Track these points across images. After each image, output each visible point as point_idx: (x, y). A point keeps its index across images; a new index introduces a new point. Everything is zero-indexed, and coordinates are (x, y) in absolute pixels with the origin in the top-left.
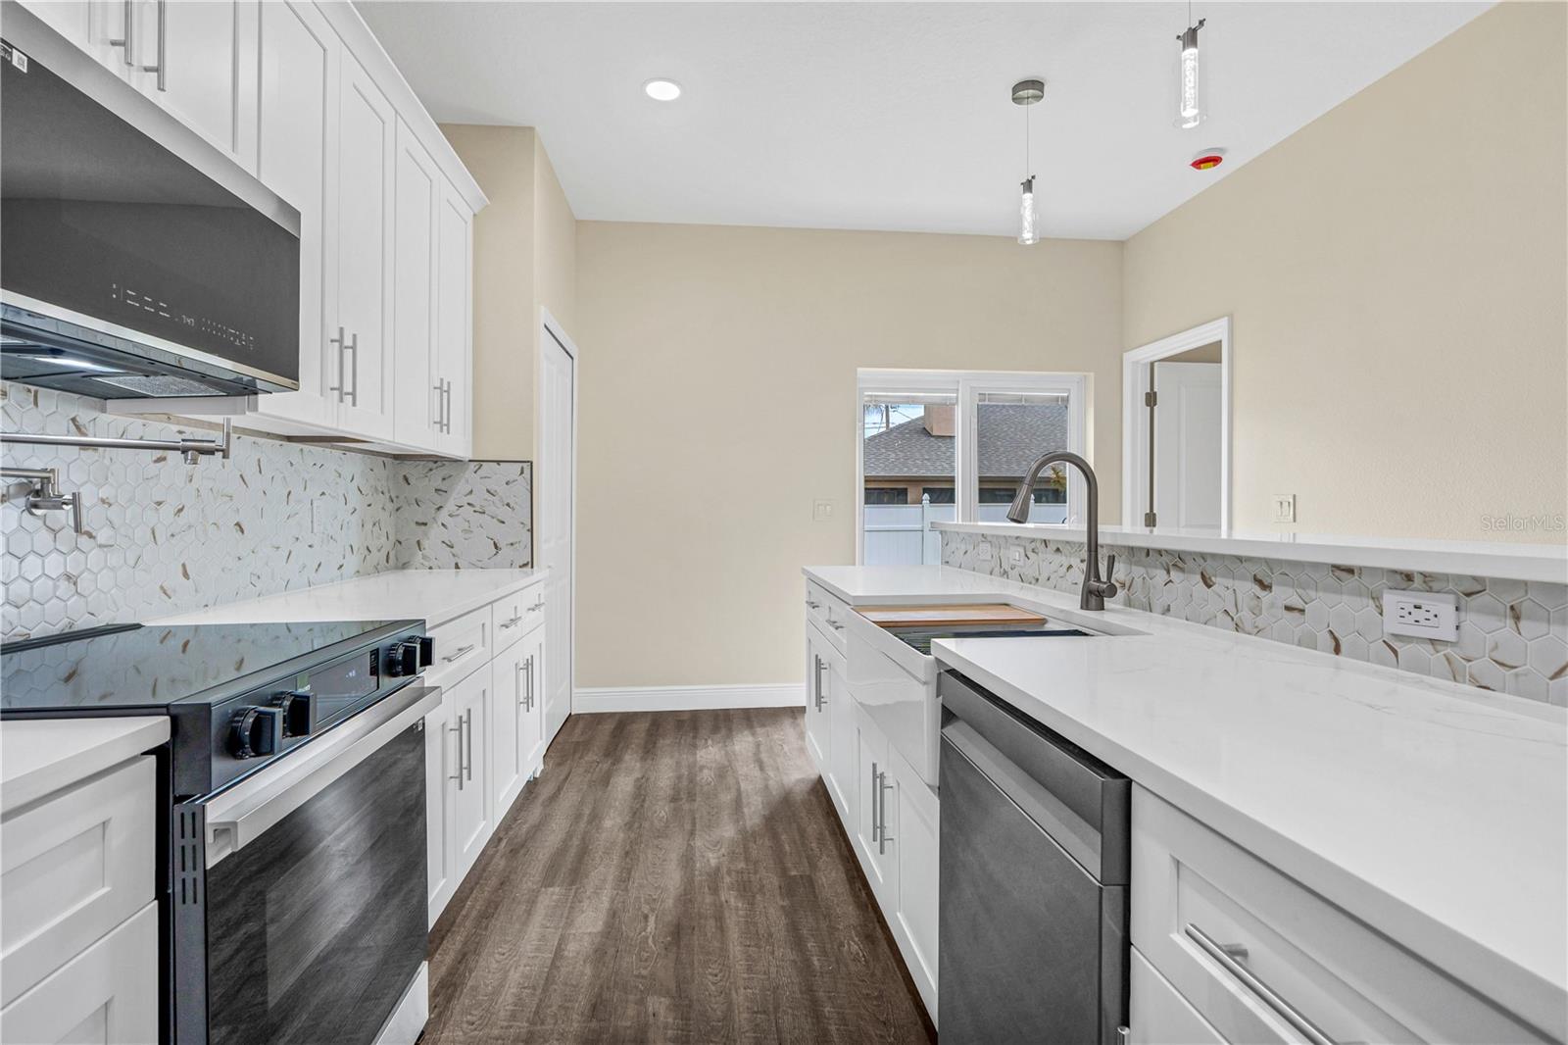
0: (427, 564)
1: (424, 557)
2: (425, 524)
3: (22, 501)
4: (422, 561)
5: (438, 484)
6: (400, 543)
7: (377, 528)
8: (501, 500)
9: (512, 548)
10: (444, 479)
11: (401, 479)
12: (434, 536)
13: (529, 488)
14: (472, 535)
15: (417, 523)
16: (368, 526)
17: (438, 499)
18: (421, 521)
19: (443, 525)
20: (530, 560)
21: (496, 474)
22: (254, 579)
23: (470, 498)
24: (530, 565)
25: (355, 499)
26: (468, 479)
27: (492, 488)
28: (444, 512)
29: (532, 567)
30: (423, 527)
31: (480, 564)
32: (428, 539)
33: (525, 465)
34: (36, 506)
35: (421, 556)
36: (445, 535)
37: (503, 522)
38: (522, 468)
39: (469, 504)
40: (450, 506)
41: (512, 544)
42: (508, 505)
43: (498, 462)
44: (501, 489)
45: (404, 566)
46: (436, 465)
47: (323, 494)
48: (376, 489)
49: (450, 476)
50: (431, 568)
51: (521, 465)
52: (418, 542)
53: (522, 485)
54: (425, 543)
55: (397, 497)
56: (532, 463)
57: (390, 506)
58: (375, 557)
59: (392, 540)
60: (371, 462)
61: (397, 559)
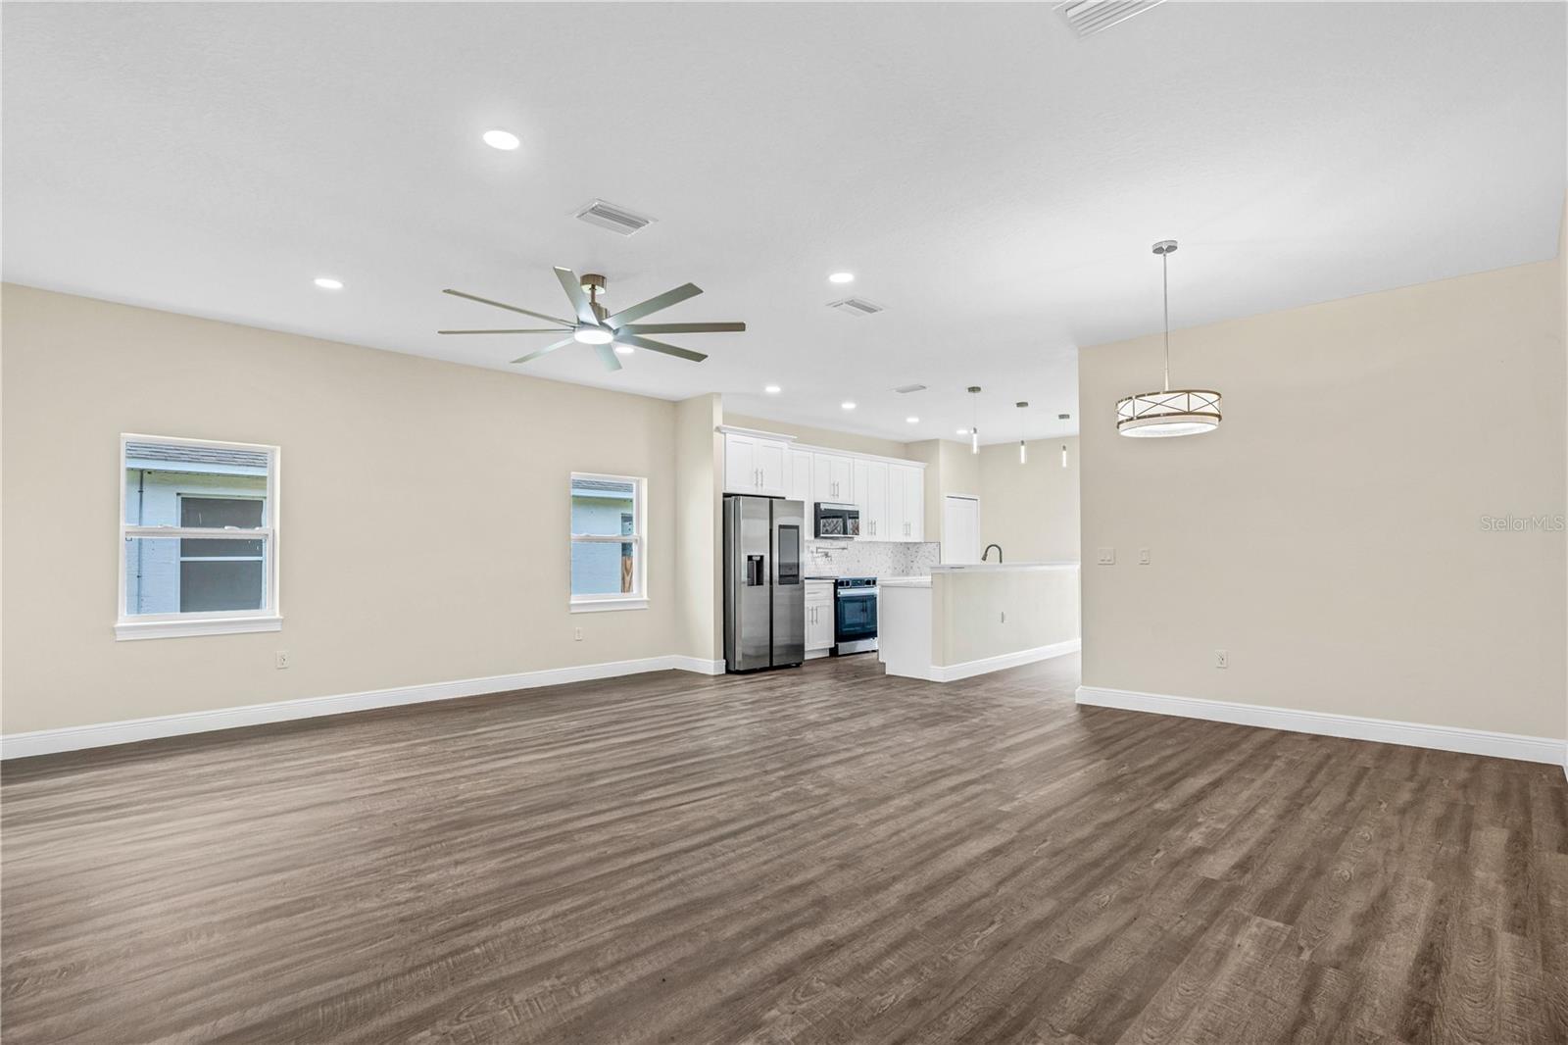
1: (913, 571)
5: (916, 549)
13: (939, 550)
16: (895, 562)
17: (916, 554)
21: (930, 546)
23: (924, 554)
25: (890, 555)
26: (924, 548)
40: (919, 556)
43: (932, 542)
44: (932, 550)
47: (880, 553)
48: (898, 552)
49: (919, 547)
56: (939, 543)
57: (904, 556)
58: (898, 570)
59: (905, 566)
60: (896, 545)
61: (906, 571)
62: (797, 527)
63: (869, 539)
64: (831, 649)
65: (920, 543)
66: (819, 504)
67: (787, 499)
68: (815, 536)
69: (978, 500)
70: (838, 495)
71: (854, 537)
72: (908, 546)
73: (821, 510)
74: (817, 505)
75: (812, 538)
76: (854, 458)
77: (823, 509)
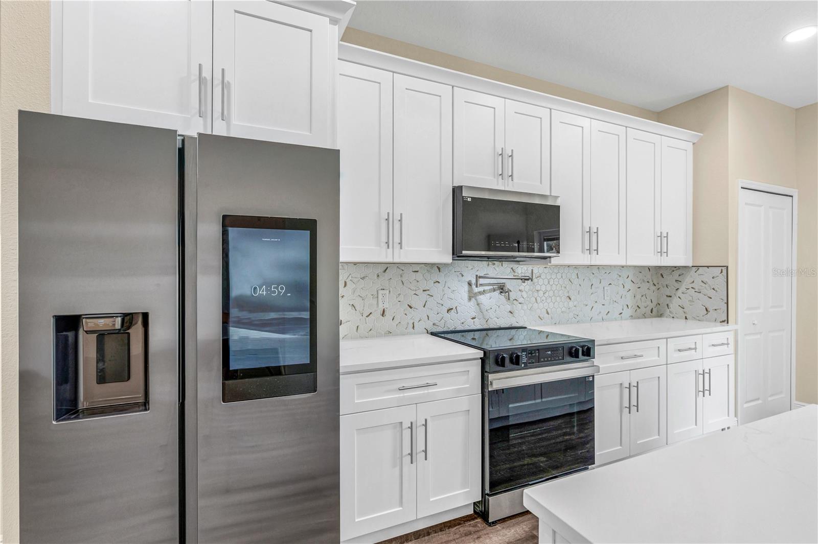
0: (672, 316)
1: (670, 312)
2: (670, 297)
3: (499, 291)
4: (669, 314)
5: (677, 277)
6: (659, 304)
7: (644, 297)
8: (710, 286)
9: (716, 311)
10: (679, 275)
11: (660, 275)
12: (675, 303)
13: (726, 280)
14: (693, 303)
15: (667, 296)
16: (638, 297)
17: (677, 285)
18: (669, 295)
19: (679, 297)
20: (726, 319)
21: (706, 273)
22: (576, 316)
23: (692, 285)
24: (726, 322)
25: (628, 285)
27: (705, 280)
28: (680, 291)
29: (728, 323)
30: (670, 298)
31: (698, 318)
32: (672, 304)
33: (723, 268)
34: (501, 292)
35: (668, 311)
36: (680, 302)
37: (711, 298)
38: (722, 270)
39: (692, 288)
40: (682, 289)
41: (716, 310)
42: (714, 289)
43: (708, 267)
45: (661, 316)
46: (675, 269)
47: (610, 284)
48: (644, 281)
49: (683, 274)
50: (673, 317)
51: (721, 268)
52: (668, 305)
53: (722, 278)
54: (671, 305)
55: (658, 283)
56: (727, 267)
57: (653, 288)
58: (643, 310)
59: (655, 303)
60: (640, 269)
61: (657, 312)
62: (307, 226)
63: (584, 260)
64: (476, 503)
65: (687, 267)
66: (461, 188)
68: (453, 254)
69: (796, 198)
70: (511, 176)
71: (550, 257)
72: (659, 272)
73: (465, 202)
74: (457, 191)
75: (448, 258)
76: (551, 109)
77: (469, 200)
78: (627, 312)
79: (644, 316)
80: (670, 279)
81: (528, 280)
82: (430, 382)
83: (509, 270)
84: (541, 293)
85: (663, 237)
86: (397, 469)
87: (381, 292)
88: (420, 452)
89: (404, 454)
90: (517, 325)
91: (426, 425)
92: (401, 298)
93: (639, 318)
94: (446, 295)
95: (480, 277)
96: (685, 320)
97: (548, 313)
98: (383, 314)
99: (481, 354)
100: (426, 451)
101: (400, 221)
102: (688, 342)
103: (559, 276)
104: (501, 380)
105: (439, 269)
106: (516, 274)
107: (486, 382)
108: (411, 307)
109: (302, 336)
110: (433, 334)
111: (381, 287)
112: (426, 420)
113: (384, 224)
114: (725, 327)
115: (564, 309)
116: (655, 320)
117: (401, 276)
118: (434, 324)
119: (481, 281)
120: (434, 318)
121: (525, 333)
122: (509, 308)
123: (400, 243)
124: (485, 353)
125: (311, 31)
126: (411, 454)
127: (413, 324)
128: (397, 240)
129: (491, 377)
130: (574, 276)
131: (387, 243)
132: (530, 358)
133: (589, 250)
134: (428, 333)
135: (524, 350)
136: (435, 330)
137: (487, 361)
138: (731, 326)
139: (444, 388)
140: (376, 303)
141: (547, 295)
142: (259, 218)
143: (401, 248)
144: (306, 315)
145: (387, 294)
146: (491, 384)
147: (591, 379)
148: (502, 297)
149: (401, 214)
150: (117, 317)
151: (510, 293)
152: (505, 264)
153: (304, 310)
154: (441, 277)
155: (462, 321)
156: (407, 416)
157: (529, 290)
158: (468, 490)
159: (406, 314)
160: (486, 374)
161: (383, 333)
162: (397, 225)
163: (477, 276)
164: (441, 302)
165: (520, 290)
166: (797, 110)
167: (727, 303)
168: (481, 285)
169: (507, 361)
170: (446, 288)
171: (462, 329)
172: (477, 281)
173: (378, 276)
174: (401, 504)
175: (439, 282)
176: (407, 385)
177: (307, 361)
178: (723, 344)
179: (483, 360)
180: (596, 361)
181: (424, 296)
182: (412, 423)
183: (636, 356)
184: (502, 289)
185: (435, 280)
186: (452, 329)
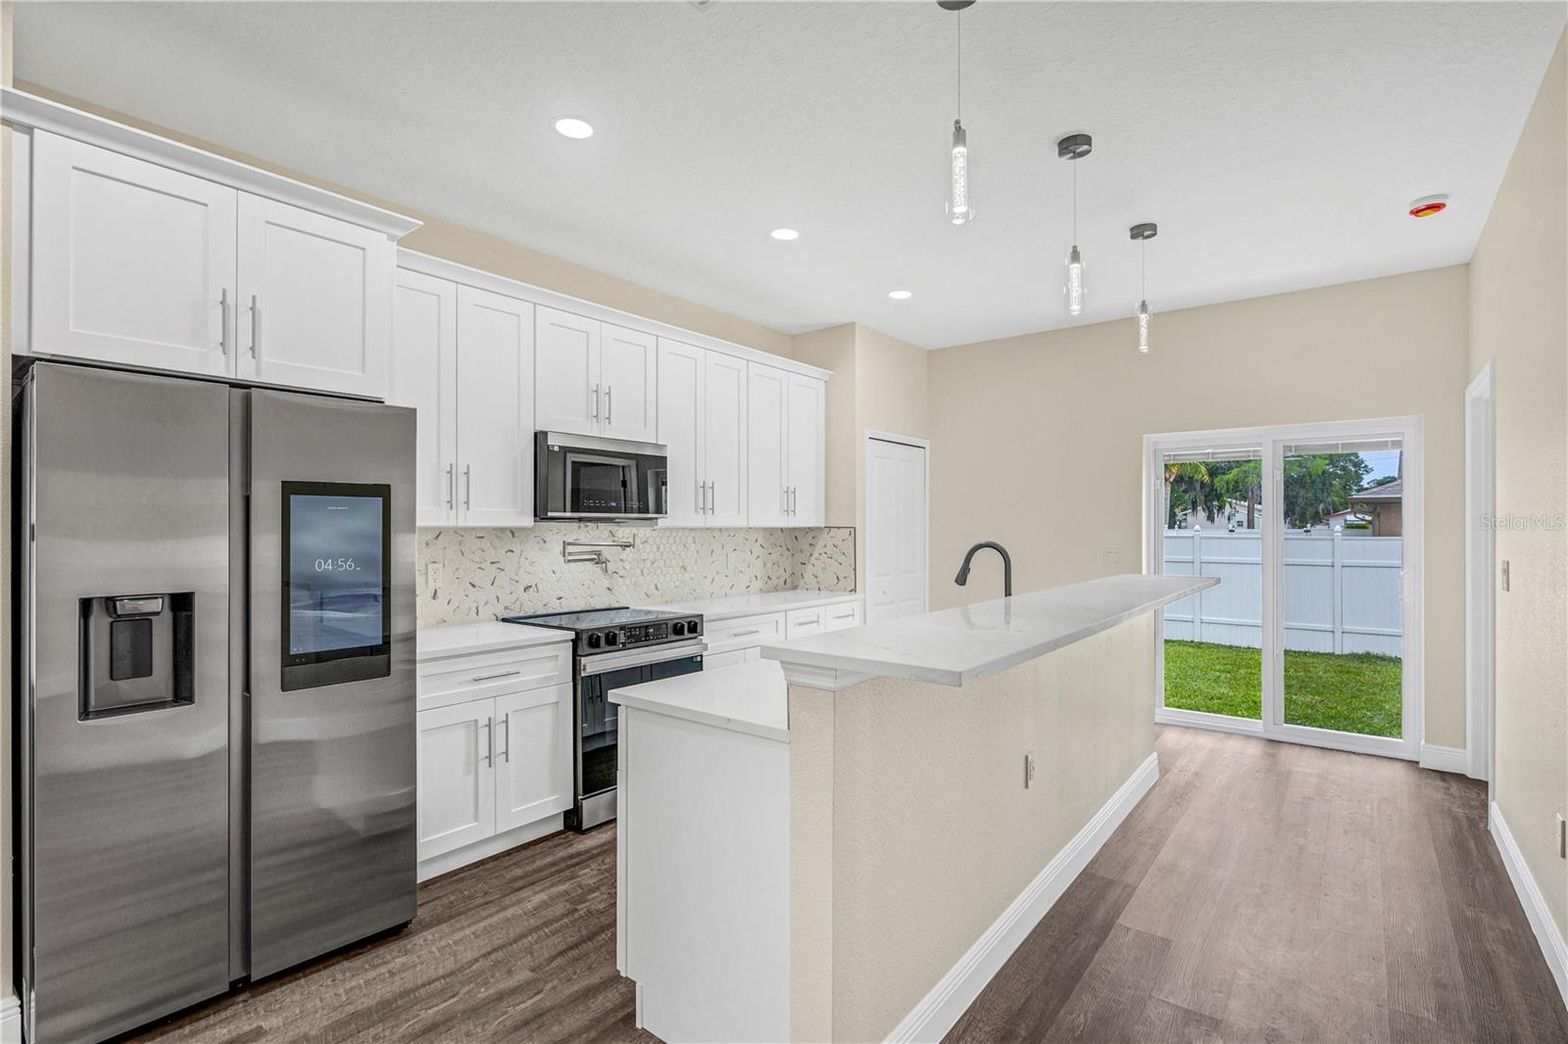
0: (806, 587)
1: (805, 583)
3: (593, 562)
4: (803, 585)
5: (810, 540)
6: (793, 573)
7: (776, 565)
8: (840, 550)
9: (845, 579)
10: (813, 538)
11: (793, 538)
12: (809, 571)
13: (854, 544)
14: (826, 571)
15: (801, 563)
16: (769, 565)
17: (811, 550)
18: (803, 562)
19: (813, 564)
20: (854, 588)
21: (837, 535)
22: (692, 591)
23: (825, 549)
24: (853, 590)
25: (758, 551)
26: (825, 539)
27: (836, 543)
28: (814, 556)
29: (855, 592)
30: (804, 565)
31: (830, 588)
32: (806, 572)
33: (851, 530)
34: (597, 563)
35: (802, 582)
36: (813, 570)
37: (842, 564)
38: (850, 532)
39: (825, 553)
40: (816, 555)
41: (845, 577)
42: (843, 553)
43: (839, 528)
44: (840, 544)
45: (795, 588)
47: (735, 549)
48: (775, 546)
49: (816, 536)
50: (807, 589)
52: (802, 574)
53: (851, 541)
54: (805, 574)
55: (792, 548)
56: (855, 528)
57: (787, 553)
58: (775, 581)
59: (789, 572)
60: (771, 531)
61: (792, 583)
62: (382, 492)
63: (698, 521)
64: (567, 814)
65: (819, 528)
66: (545, 434)
67: (387, 403)
68: (535, 515)
69: (928, 448)
70: (609, 418)
71: (656, 518)
72: (795, 534)
73: (549, 450)
74: (539, 438)
75: (528, 521)
76: (657, 336)
77: (556, 449)
78: (756, 585)
79: (776, 589)
80: (804, 543)
81: (629, 546)
82: (512, 670)
83: (607, 534)
84: (648, 563)
85: (790, 493)
86: (471, 777)
87: (431, 567)
88: (500, 755)
89: (480, 758)
90: (617, 606)
91: (506, 722)
92: (461, 574)
93: (769, 592)
94: (522, 569)
95: (569, 544)
96: (817, 591)
97: (657, 588)
98: (434, 596)
99: (572, 635)
100: (507, 753)
101: (467, 473)
102: (810, 615)
103: (671, 540)
104: (596, 664)
105: (513, 533)
106: (616, 539)
107: (578, 667)
108: (473, 586)
109: (374, 613)
110: (504, 620)
111: (432, 560)
112: (507, 715)
113: (445, 479)
114: (853, 596)
115: (677, 583)
116: (789, 594)
117: (460, 544)
118: (506, 608)
119: (570, 549)
120: (506, 600)
121: (629, 614)
122: (606, 583)
123: (467, 503)
124: (577, 634)
125: (364, 249)
126: (489, 757)
127: (477, 608)
128: (462, 498)
129: (584, 660)
130: (690, 540)
131: (450, 502)
132: (629, 637)
133: (704, 509)
134: (497, 620)
135: (622, 628)
136: (507, 615)
137: (580, 645)
138: (859, 595)
139: (528, 676)
140: (424, 581)
141: (655, 565)
142: (325, 484)
143: (468, 509)
144: (379, 591)
145: (441, 570)
146: (584, 669)
147: (699, 659)
148: (597, 569)
149: (468, 466)
150: (157, 598)
151: (608, 564)
152: (602, 526)
153: (375, 585)
154: (516, 546)
155: (545, 602)
156: (482, 712)
157: (633, 560)
158: (556, 796)
159: (467, 596)
160: (578, 658)
161: (434, 622)
162: (462, 480)
163: (564, 542)
164: (516, 578)
165: (622, 560)
166: (929, 351)
167: (855, 570)
168: (570, 554)
169: (603, 642)
170: (523, 559)
171: (545, 612)
172: (564, 549)
173: (427, 544)
174: (476, 819)
175: (512, 551)
176: (483, 675)
177: (380, 642)
178: (848, 616)
179: (575, 643)
180: (705, 639)
181: (492, 570)
182: (490, 719)
183: (751, 633)
184: (598, 560)
185: (507, 548)
186: (530, 613)
